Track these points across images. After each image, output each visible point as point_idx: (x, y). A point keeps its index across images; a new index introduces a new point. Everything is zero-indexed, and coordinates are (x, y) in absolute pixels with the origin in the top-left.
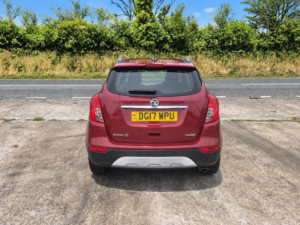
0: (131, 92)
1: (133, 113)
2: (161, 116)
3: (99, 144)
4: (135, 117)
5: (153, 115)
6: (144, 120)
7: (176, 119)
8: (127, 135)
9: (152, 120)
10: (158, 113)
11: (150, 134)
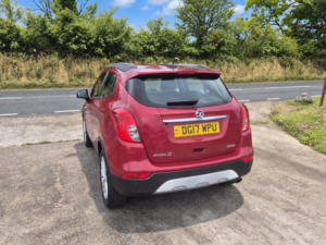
0: (169, 104)
1: (175, 128)
2: (204, 129)
3: (132, 170)
4: (178, 132)
5: (196, 129)
6: (187, 135)
7: (218, 131)
8: (170, 154)
9: (196, 133)
10: (200, 125)
11: (195, 150)
